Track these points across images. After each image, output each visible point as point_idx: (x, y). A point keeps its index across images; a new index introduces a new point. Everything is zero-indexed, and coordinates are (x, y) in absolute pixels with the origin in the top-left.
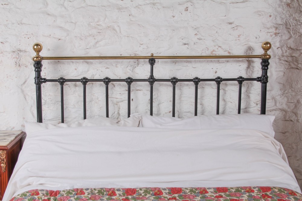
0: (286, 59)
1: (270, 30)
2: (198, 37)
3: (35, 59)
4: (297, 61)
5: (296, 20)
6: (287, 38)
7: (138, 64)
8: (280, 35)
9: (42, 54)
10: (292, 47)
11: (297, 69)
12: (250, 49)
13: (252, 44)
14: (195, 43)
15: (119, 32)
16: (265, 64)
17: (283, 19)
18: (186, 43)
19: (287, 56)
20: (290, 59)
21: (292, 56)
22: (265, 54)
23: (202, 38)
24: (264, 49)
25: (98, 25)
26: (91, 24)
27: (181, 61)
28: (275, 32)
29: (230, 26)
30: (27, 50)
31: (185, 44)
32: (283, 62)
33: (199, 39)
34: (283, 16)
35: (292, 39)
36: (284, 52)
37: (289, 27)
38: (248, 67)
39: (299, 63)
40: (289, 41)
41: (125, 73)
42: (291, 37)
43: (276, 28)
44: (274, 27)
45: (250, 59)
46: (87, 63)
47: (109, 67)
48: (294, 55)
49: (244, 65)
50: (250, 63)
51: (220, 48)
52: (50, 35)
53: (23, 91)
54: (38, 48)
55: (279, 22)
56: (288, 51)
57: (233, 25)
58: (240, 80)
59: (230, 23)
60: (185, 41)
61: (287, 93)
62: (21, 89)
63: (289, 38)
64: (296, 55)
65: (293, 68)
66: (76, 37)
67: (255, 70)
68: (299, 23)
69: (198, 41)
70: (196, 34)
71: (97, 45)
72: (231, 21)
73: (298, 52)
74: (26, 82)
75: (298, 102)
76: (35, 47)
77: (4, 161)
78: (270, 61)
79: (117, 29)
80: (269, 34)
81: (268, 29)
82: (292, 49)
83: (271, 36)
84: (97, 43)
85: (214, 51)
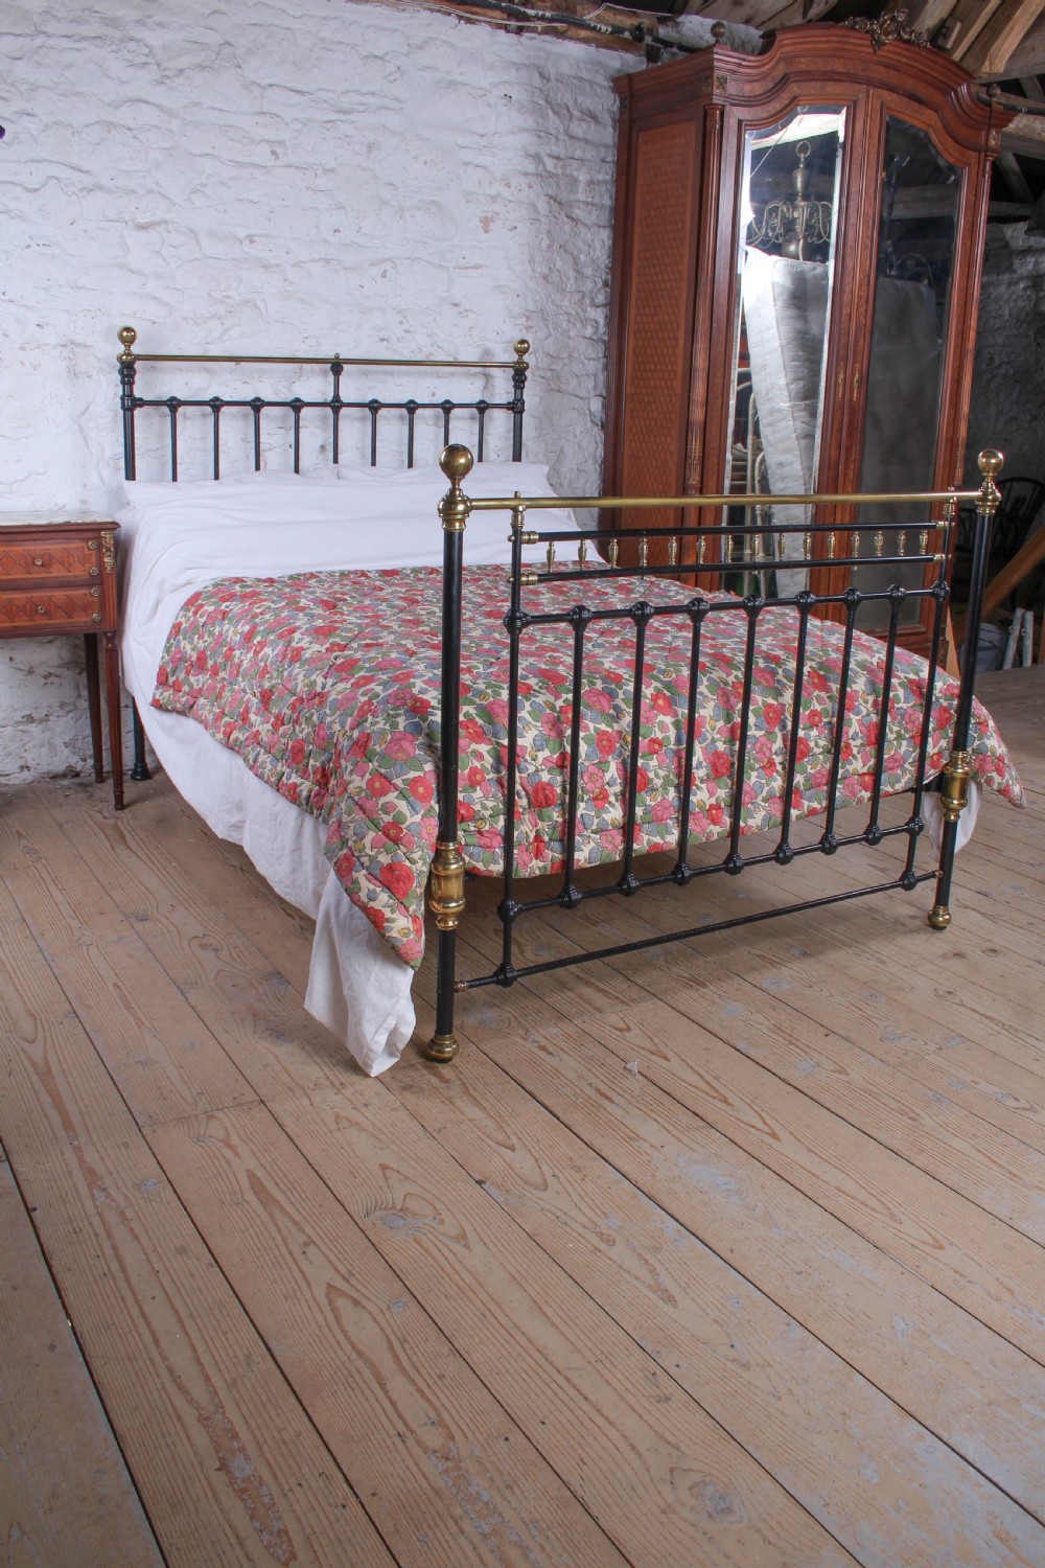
0: (543, 375)
1: (519, 321)
2: (405, 326)
3: (124, 357)
4: (559, 379)
5: (556, 305)
6: (544, 336)
7: (301, 376)
8: (533, 330)
9: (135, 349)
10: (551, 353)
11: (559, 391)
12: (487, 352)
13: (490, 345)
14: (398, 340)
15: (265, 312)
16: (519, 378)
17: (536, 302)
18: (385, 338)
19: (544, 369)
20: (548, 374)
21: (551, 370)
22: (520, 362)
23: (411, 329)
24: (517, 351)
25: (226, 297)
26: (213, 294)
27: (376, 372)
28: (526, 324)
29: (455, 310)
30: (88, 343)
31: (383, 340)
32: (538, 379)
33: (407, 331)
34: (537, 297)
35: (551, 339)
36: (540, 360)
37: (546, 316)
38: (485, 387)
39: (562, 380)
40: (547, 342)
41: (276, 394)
42: (550, 335)
43: (528, 318)
44: (524, 315)
45: (487, 369)
46: (207, 371)
47: (248, 380)
48: (553, 367)
49: (479, 383)
50: (487, 377)
51: (439, 350)
52: (135, 314)
53: (81, 429)
54: (128, 336)
55: (531, 307)
56: (545, 359)
57: (461, 309)
58: (482, 407)
59: (456, 305)
60: (382, 335)
61: (544, 435)
62: (79, 425)
63: (547, 337)
64: (557, 367)
65: (552, 390)
66: (185, 318)
67: (497, 391)
68: (561, 311)
69: (405, 335)
70: (401, 322)
71: (226, 337)
72: (457, 301)
73: (561, 363)
74: (88, 408)
75: (562, 450)
76: (125, 334)
77: (110, 551)
78: (526, 373)
79: (262, 306)
80: (518, 328)
81: (516, 318)
82: (551, 356)
83: (521, 331)
84: (224, 333)
85: (431, 354)
